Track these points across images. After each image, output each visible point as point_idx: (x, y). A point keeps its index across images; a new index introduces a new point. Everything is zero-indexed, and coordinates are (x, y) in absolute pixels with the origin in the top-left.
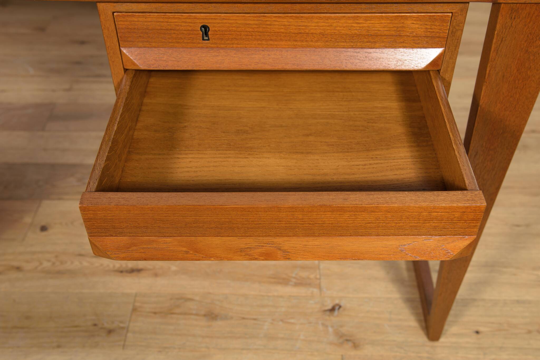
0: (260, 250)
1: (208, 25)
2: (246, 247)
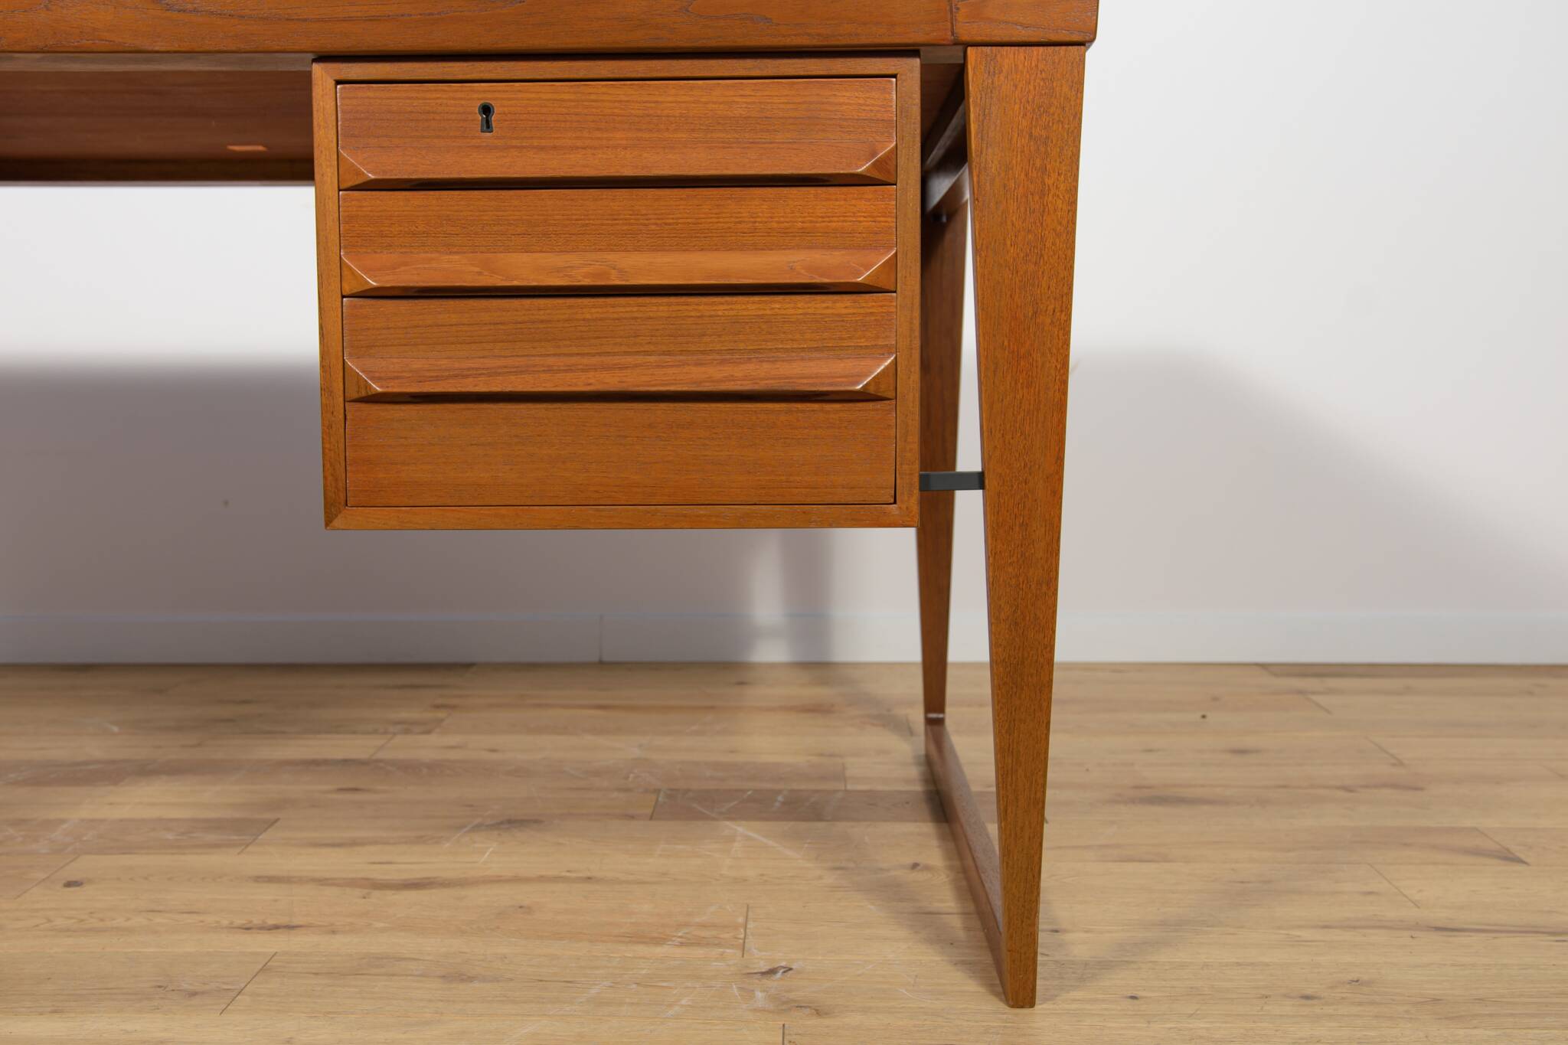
0: (585, 270)
1: (492, 103)
2: (566, 265)
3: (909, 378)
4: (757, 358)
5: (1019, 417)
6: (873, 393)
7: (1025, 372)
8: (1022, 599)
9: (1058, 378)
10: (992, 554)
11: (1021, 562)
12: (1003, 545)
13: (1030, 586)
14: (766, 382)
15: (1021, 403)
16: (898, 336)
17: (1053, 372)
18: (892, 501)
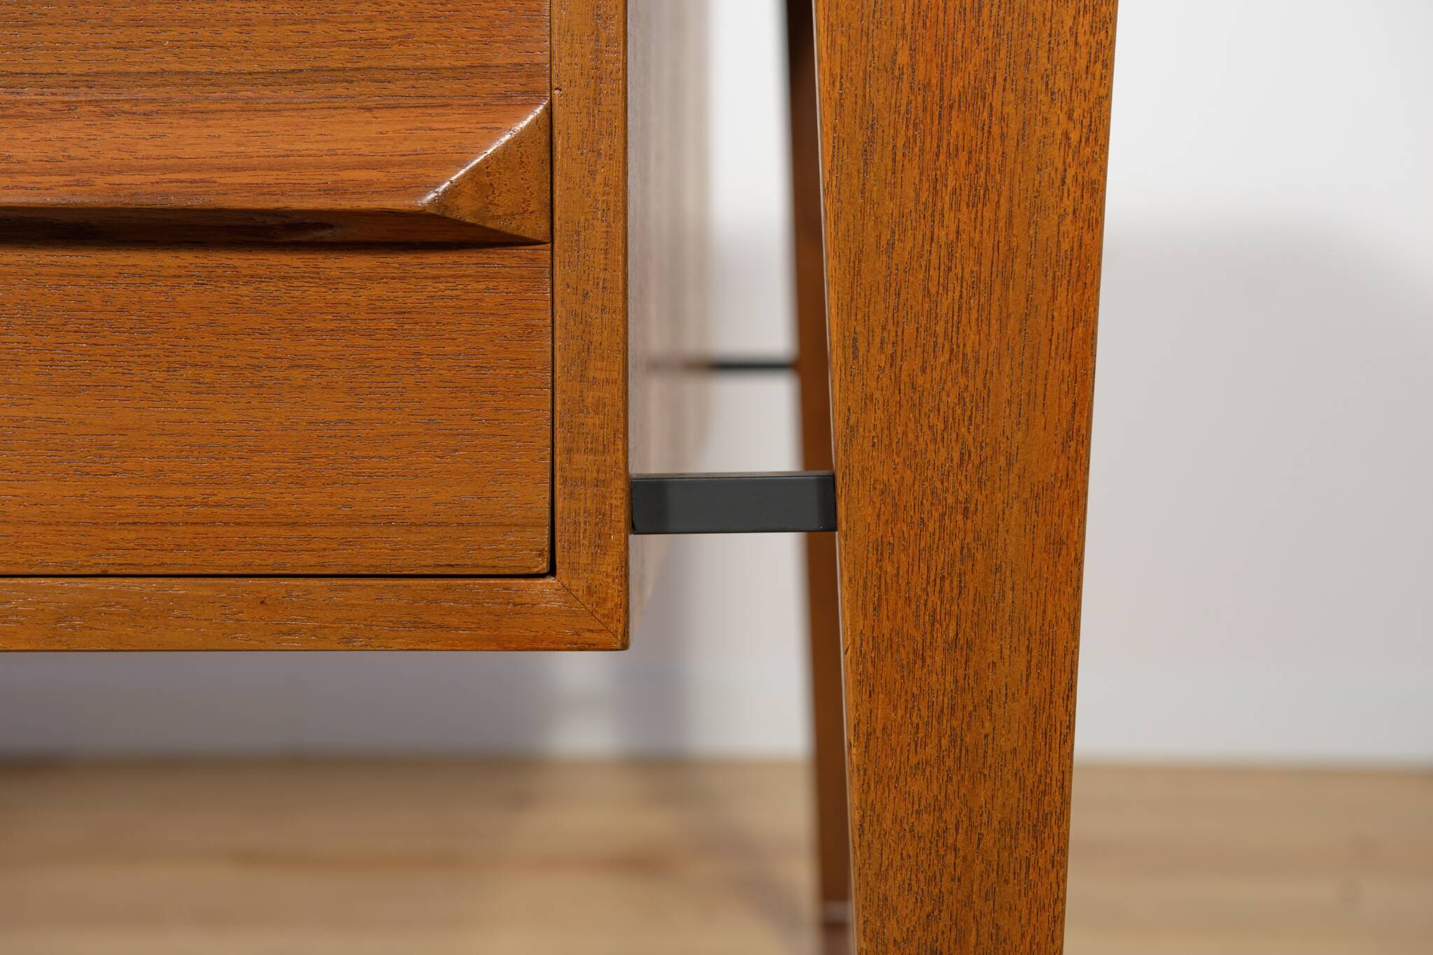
3: (592, 173)
4: (97, 103)
5: (945, 303)
6: (469, 220)
7: (963, 156)
8: (957, 879)
9: (1071, 172)
10: (857, 735)
11: (949, 762)
12: (895, 708)
13: (981, 835)
14: (116, 179)
15: (951, 256)
16: (555, 37)
17: (1054, 152)
18: (543, 566)
